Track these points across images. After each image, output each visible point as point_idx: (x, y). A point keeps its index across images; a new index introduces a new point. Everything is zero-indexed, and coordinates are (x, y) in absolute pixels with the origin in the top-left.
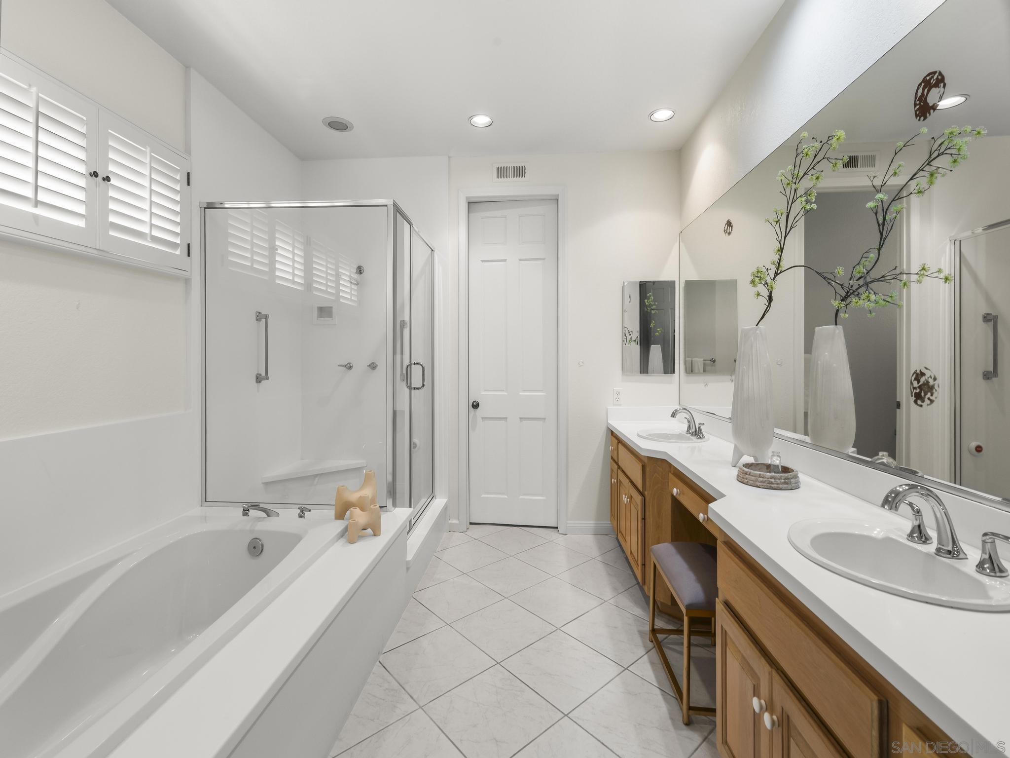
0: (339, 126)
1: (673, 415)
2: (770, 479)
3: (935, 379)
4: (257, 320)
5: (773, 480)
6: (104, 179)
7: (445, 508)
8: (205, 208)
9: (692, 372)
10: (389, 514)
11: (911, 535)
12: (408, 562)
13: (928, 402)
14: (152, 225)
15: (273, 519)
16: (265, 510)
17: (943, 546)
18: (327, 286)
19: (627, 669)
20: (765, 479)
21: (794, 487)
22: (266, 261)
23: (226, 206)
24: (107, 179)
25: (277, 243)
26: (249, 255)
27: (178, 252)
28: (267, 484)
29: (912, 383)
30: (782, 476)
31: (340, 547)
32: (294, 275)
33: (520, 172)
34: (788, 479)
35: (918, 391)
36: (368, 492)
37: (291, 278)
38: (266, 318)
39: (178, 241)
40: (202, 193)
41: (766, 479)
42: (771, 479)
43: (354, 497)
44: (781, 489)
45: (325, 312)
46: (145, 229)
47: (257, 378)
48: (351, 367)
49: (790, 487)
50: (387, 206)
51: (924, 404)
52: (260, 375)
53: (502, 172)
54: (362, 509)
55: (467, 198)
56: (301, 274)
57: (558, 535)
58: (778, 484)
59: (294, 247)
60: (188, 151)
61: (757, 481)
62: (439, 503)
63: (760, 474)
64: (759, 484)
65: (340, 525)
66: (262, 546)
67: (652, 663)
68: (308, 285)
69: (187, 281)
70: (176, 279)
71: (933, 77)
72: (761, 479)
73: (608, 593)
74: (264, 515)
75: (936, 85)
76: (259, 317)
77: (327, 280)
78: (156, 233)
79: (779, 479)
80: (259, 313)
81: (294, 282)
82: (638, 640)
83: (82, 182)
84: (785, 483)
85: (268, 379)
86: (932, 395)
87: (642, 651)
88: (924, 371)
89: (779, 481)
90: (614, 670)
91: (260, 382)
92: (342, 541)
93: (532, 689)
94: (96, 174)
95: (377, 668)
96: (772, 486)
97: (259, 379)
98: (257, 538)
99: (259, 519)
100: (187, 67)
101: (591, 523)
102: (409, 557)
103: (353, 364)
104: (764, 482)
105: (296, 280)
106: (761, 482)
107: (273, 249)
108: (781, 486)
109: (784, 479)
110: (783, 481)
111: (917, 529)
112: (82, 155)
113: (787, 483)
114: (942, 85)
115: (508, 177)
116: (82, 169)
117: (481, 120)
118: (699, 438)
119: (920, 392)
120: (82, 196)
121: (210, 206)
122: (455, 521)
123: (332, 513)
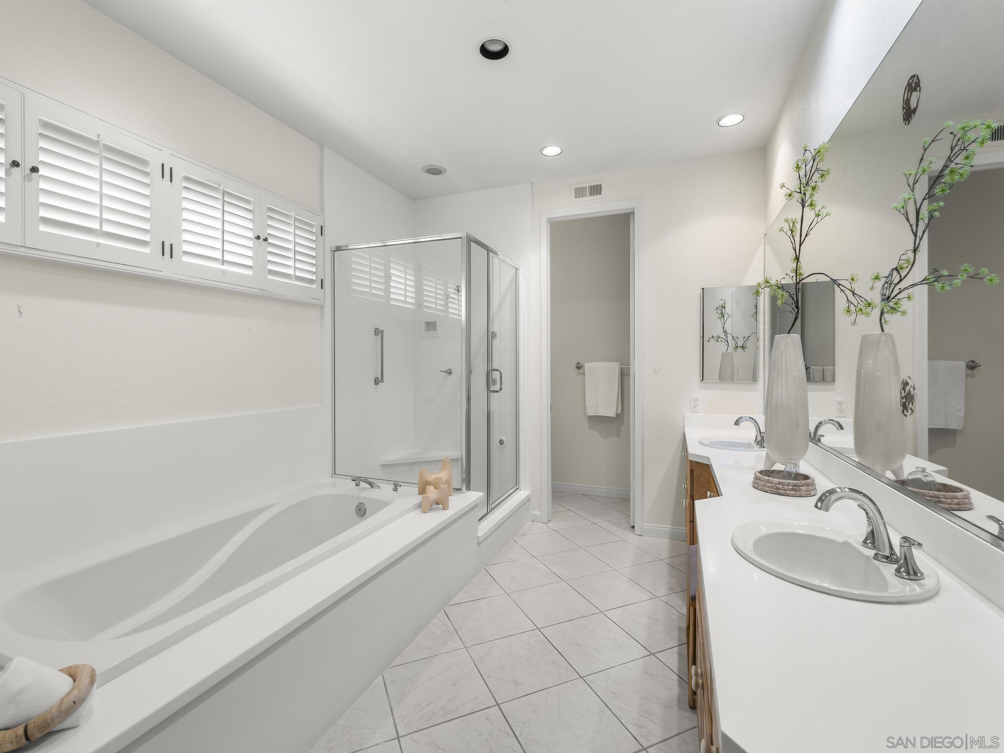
0: (434, 171)
1: (737, 423)
2: (777, 485)
3: (914, 389)
4: (375, 334)
5: (780, 486)
6: (264, 240)
7: (528, 500)
8: (334, 251)
9: (823, 380)
10: (462, 495)
11: (865, 542)
12: (478, 538)
13: (910, 411)
14: (295, 268)
15: (376, 490)
16: (371, 484)
17: (880, 551)
18: (436, 304)
19: (653, 654)
20: (772, 485)
21: (803, 494)
22: (382, 287)
23: (350, 247)
24: (266, 240)
25: (392, 271)
26: (368, 284)
27: (314, 286)
28: (385, 466)
29: (901, 393)
30: (790, 483)
31: (416, 515)
32: (406, 296)
33: (596, 190)
34: (797, 486)
35: (904, 400)
36: (443, 475)
37: (403, 299)
38: (382, 332)
39: (314, 278)
40: (332, 240)
41: (774, 485)
42: (779, 484)
43: (431, 477)
44: (788, 495)
45: (431, 326)
46: (291, 272)
47: (375, 381)
48: (450, 373)
49: (798, 493)
50: (461, 238)
51: (908, 414)
52: (378, 378)
53: (579, 192)
54: (436, 488)
55: (549, 219)
56: (413, 295)
57: (633, 535)
58: (785, 490)
59: (406, 273)
60: (322, 210)
61: (765, 486)
62: (522, 494)
63: (768, 480)
64: (766, 489)
65: (418, 499)
66: (365, 509)
67: (680, 655)
68: (419, 304)
69: (322, 307)
70: (314, 306)
71: (913, 80)
72: (769, 484)
73: (662, 591)
74: (369, 486)
75: (915, 90)
76: (377, 332)
77: (436, 298)
78: (298, 274)
79: (787, 486)
80: (377, 329)
81: (406, 302)
82: (675, 634)
83: (250, 244)
84: (793, 490)
85: (383, 382)
86: (912, 405)
87: (675, 643)
88: (908, 380)
89: (786, 487)
90: (640, 652)
91: (378, 384)
92: (420, 510)
93: (560, 653)
94: (258, 238)
95: (441, 615)
96: (779, 491)
97: (377, 382)
98: (362, 503)
99: (365, 489)
100: (322, 146)
101: (667, 527)
102: (480, 534)
103: (453, 370)
104: (772, 488)
105: (408, 300)
106: (769, 487)
107: (388, 277)
108: (788, 492)
109: (792, 486)
110: (791, 487)
111: (871, 535)
112: (250, 225)
113: (796, 490)
114: (919, 88)
115: (585, 196)
116: (250, 235)
117: (552, 151)
118: (761, 447)
119: (906, 402)
120: (250, 253)
121: (338, 249)
122: (537, 513)
123: (416, 490)
